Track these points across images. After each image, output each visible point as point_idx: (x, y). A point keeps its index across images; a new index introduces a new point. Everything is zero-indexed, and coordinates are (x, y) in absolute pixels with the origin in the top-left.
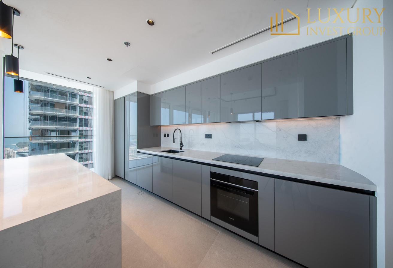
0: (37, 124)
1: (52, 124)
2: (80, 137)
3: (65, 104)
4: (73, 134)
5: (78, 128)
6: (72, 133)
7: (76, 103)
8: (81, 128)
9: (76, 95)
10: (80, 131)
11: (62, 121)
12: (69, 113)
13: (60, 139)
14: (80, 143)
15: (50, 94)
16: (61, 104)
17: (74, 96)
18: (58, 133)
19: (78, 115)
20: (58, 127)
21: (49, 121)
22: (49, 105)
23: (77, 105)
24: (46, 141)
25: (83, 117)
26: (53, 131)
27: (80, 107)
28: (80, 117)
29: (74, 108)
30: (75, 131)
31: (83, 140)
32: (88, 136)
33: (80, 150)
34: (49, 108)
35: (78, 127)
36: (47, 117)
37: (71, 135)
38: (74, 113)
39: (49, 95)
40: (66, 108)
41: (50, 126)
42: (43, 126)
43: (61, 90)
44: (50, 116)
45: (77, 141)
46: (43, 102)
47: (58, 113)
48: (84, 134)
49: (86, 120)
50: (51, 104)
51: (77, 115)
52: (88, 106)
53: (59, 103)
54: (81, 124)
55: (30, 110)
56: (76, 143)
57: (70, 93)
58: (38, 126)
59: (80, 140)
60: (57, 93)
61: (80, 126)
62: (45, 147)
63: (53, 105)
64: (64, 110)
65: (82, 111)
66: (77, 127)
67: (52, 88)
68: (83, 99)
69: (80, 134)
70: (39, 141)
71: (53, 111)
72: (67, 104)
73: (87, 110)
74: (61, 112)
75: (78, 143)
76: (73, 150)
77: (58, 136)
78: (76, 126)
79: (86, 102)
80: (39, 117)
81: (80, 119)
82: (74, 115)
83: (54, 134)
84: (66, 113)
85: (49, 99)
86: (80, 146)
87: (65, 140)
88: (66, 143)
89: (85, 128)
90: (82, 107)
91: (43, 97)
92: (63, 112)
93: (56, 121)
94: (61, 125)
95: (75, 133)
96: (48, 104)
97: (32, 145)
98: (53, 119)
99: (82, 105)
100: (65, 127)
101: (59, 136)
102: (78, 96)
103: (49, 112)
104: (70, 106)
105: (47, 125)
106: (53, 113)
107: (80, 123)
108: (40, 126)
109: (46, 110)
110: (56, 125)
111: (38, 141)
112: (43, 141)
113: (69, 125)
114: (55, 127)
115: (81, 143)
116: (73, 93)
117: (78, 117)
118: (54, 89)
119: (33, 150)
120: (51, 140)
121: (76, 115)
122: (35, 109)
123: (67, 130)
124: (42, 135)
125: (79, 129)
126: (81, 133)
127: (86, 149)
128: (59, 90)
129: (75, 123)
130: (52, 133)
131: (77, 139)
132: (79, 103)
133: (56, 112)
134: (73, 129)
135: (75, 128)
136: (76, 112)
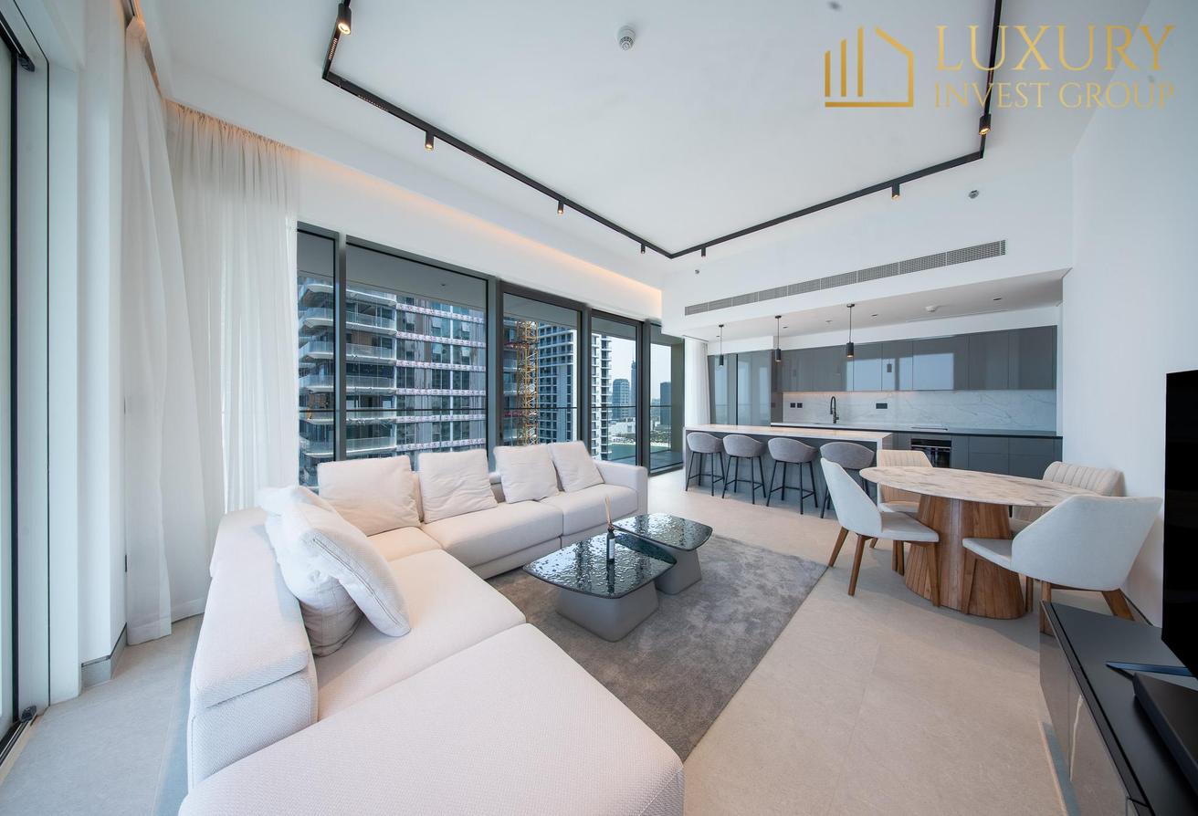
2: (399, 412)
3: (371, 332)
4: (386, 405)
5: (395, 391)
6: (384, 402)
7: (391, 329)
8: (401, 391)
9: (390, 311)
10: (399, 397)
11: (366, 373)
12: (378, 354)
13: (363, 416)
14: (399, 426)
16: (364, 333)
17: (387, 314)
18: (358, 402)
19: (395, 358)
23: (394, 336)
25: (405, 363)
26: (349, 397)
27: (400, 340)
28: (399, 363)
29: (388, 342)
30: (390, 398)
31: (406, 419)
32: (414, 410)
33: (399, 442)
35: (395, 388)
37: (382, 406)
38: (387, 355)
40: (373, 344)
43: (362, 301)
45: (394, 422)
47: (358, 356)
48: (407, 406)
49: (411, 370)
51: (393, 358)
52: (414, 336)
53: (361, 331)
54: (401, 381)
56: (390, 427)
57: (379, 306)
58: (322, 387)
59: (400, 419)
60: (356, 308)
61: (399, 386)
63: (348, 336)
64: (371, 349)
65: (404, 349)
68: (404, 321)
69: (399, 405)
70: (324, 420)
72: (374, 333)
73: (413, 346)
74: (364, 354)
75: (396, 426)
76: (388, 444)
77: (357, 408)
78: (392, 386)
79: (410, 328)
81: (399, 368)
82: (387, 359)
84: (373, 355)
86: (399, 432)
87: (373, 419)
89: (409, 391)
90: (404, 340)
92: (367, 354)
93: (357, 373)
94: (365, 384)
95: (390, 402)
99: (403, 335)
100: (370, 388)
101: (360, 408)
102: (396, 312)
104: (379, 338)
107: (399, 378)
108: (325, 387)
110: (357, 383)
111: (319, 420)
113: (380, 384)
114: (353, 388)
115: (401, 426)
116: (384, 307)
117: (395, 363)
118: (351, 299)
123: (373, 394)
124: (327, 406)
125: (397, 393)
126: (401, 401)
127: (410, 440)
128: (358, 301)
129: (389, 379)
131: (394, 416)
132: (397, 330)
133: (355, 352)
134: (386, 393)
135: (390, 389)
136: (391, 352)
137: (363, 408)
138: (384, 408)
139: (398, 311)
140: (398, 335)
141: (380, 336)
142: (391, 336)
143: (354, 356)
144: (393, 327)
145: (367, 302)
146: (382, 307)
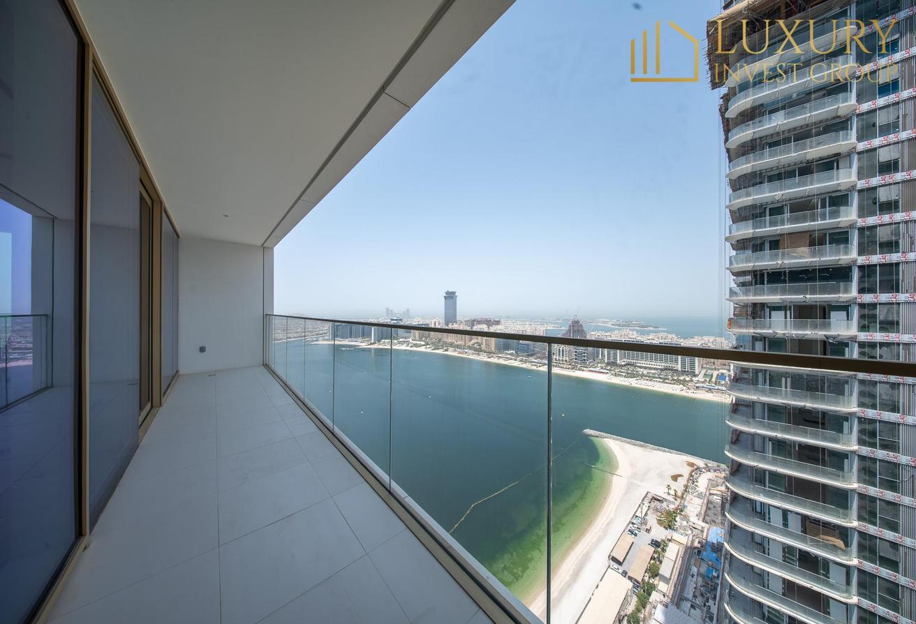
1: (774, 292)
2: (863, 327)
3: (809, 231)
4: (836, 316)
5: (856, 298)
6: (832, 312)
7: (846, 219)
8: (868, 298)
9: (845, 196)
10: (862, 306)
11: (801, 280)
12: (821, 254)
13: (796, 329)
14: (862, 345)
15: (768, 217)
17: (839, 201)
18: (788, 312)
19: (854, 255)
20: (789, 297)
21: (766, 283)
22: (767, 245)
23: (852, 226)
24: (760, 331)
25: (876, 259)
26: (775, 308)
27: (864, 230)
28: (862, 260)
29: (840, 237)
30: (845, 307)
31: (879, 336)
34: (767, 252)
35: (854, 292)
36: (763, 274)
37: (830, 318)
38: (838, 253)
39: (765, 222)
40: (812, 244)
41: (768, 295)
42: (751, 298)
43: (796, 199)
44: (768, 273)
45: (853, 339)
47: (786, 262)
48: (881, 318)
49: (890, 268)
50: (770, 242)
51: (851, 255)
52: (899, 217)
53: (790, 234)
54: (867, 285)
56: (846, 345)
57: (823, 196)
59: (863, 336)
60: (787, 209)
61: (862, 291)
62: (759, 346)
63: (776, 243)
64: (805, 250)
65: (873, 240)
66: (852, 292)
67: (772, 203)
68: (875, 201)
69: (863, 316)
70: (745, 331)
71: (775, 257)
72: (815, 230)
73: (896, 232)
74: (796, 258)
75: (857, 345)
77: (788, 320)
78: (847, 291)
79: (889, 207)
81: (862, 268)
82: (837, 258)
83: (778, 316)
84: (814, 256)
85: (767, 230)
86: (862, 354)
87: (811, 334)
89: (885, 297)
90: (873, 228)
91: (751, 231)
92: (800, 257)
93: (784, 281)
94: (796, 293)
95: (845, 313)
96: (763, 244)
98: (776, 277)
99: (872, 221)
100: (808, 296)
101: (792, 320)
102: (856, 194)
103: (768, 261)
104: (825, 234)
105: (763, 295)
106: (774, 263)
107: (861, 281)
109: (758, 258)
110: (784, 292)
111: (741, 330)
112: (752, 331)
113: (823, 291)
114: (779, 297)
115: (868, 346)
116: (834, 195)
117: (855, 261)
118: (778, 202)
120: (770, 331)
121: (844, 257)
123: (814, 304)
125: (859, 301)
126: (867, 311)
128: (790, 200)
129: (841, 284)
130: (773, 312)
131: (853, 331)
132: (859, 217)
133: (782, 259)
134: (837, 302)
135: (843, 297)
136: (847, 248)
137: (798, 321)
138: (834, 320)
139: (860, 191)
140: (860, 223)
141: (824, 232)
142: (847, 227)
143: (780, 262)
144: (850, 215)
145: (802, 197)
146: (830, 195)
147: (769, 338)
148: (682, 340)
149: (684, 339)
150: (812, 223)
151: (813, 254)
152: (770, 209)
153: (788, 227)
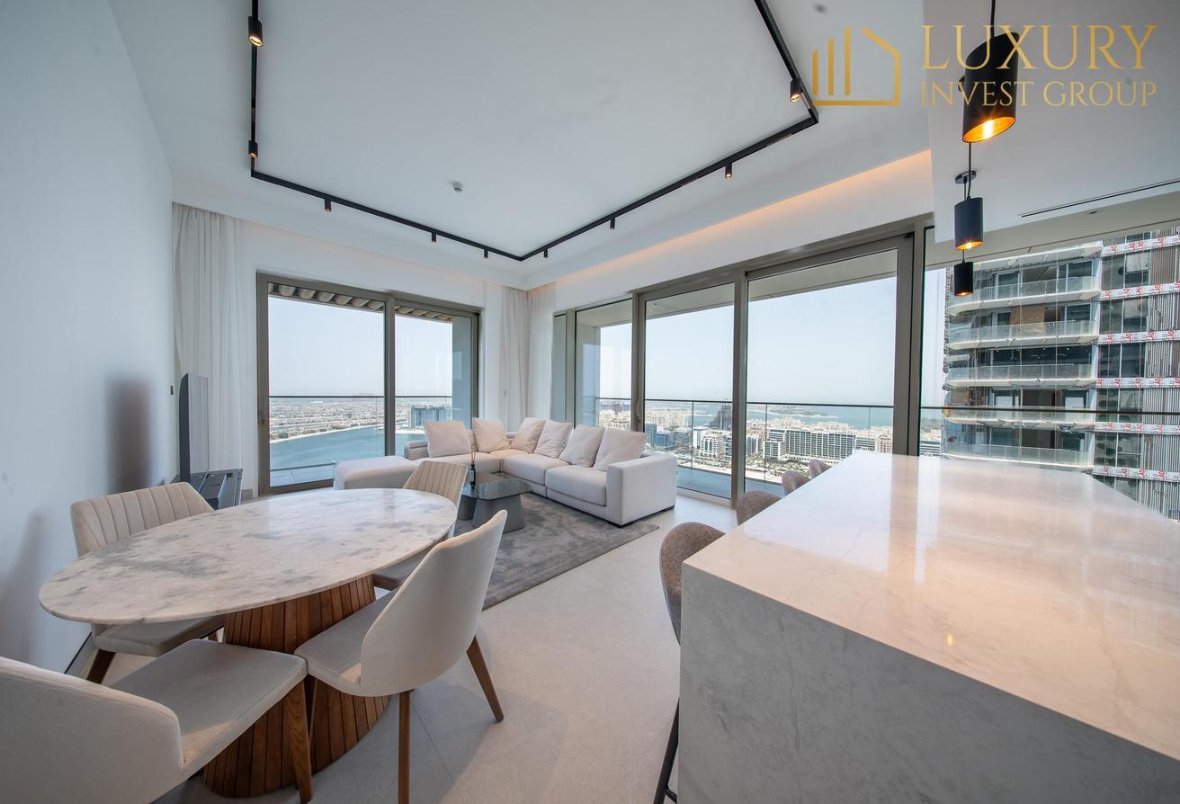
0: (962, 375)
1: (1003, 374)
2: (1102, 415)
3: (1043, 304)
4: (1072, 403)
5: (1095, 383)
6: (1068, 399)
7: (1086, 291)
8: (1108, 382)
9: (1088, 264)
10: (1102, 391)
11: (1033, 360)
12: (1060, 332)
13: (1024, 417)
14: (1100, 436)
15: (997, 286)
16: (1029, 308)
17: (1080, 270)
18: (1017, 398)
19: (1095, 332)
20: (1020, 380)
21: (992, 363)
22: (995, 319)
23: (1094, 299)
24: (983, 419)
25: (1120, 337)
26: (1002, 392)
27: (1106, 304)
28: (1103, 339)
29: (1080, 312)
30: (1082, 393)
31: (1119, 426)
33: (1099, 461)
34: (995, 327)
35: (1093, 376)
36: (989, 354)
37: (1064, 405)
38: (1077, 330)
39: (993, 291)
40: (1048, 319)
41: (994, 377)
42: (975, 380)
43: (1031, 265)
44: (995, 352)
45: (1090, 429)
46: (980, 315)
47: (1017, 339)
48: (1122, 406)
49: (1134, 347)
50: (999, 315)
51: (1092, 333)
52: (1147, 290)
53: (1024, 306)
54: (1108, 367)
55: (947, 341)
56: (1082, 436)
57: (1062, 263)
58: (964, 381)
59: (1102, 426)
60: (1020, 277)
61: (1103, 375)
62: (979, 437)
63: (1005, 317)
64: (1042, 324)
65: (1117, 316)
66: (1090, 376)
67: (1004, 269)
68: (1121, 270)
69: (1102, 404)
70: (967, 419)
71: (1005, 333)
72: (1055, 303)
73: (1144, 307)
74: (1029, 335)
75: (1094, 436)
76: (1071, 458)
77: (1017, 406)
78: (1085, 374)
79: (1136, 278)
80: (966, 357)
81: (1104, 348)
82: (1077, 336)
83: (1005, 402)
84: (1049, 333)
85: (995, 301)
86: (1099, 446)
87: (1041, 422)
88: (1043, 432)
89: (1127, 382)
90: (1118, 302)
91: (979, 302)
92: (1036, 334)
93: (1016, 361)
94: (1029, 375)
95: (1082, 399)
96: (991, 316)
97: (947, 427)
98: (1005, 357)
99: (1118, 293)
100: (1041, 380)
101: (1021, 407)
102: (1101, 262)
103: (995, 338)
104: (1063, 308)
105: (987, 378)
106: (1005, 340)
107: (1102, 362)
108: (968, 380)
109: (985, 334)
110: (1016, 374)
111: (963, 419)
112: (975, 419)
113: (1060, 374)
114: (1008, 380)
115: (1106, 437)
116: (1075, 262)
117: (1095, 340)
118: (1010, 268)
119: (950, 440)
120: (996, 420)
121: (1084, 335)
122: (958, 337)
123: (1048, 388)
124: (972, 403)
125: (1098, 385)
126: (1107, 398)
127: (1129, 462)
128: (1024, 266)
129: (1080, 366)
130: (999, 398)
131: (1090, 420)
132: (1103, 289)
133: (1014, 335)
134: (1074, 386)
135: (1082, 380)
136: (1087, 324)
137: (1028, 407)
138: (1067, 408)
139: (1106, 259)
140: (1104, 296)
141: (1063, 305)
142: (1088, 301)
143: (1011, 340)
144: (1092, 287)
145: (1038, 264)
146: (1070, 262)
147: (993, 428)
148: (856, 431)
149: (859, 429)
150: (1050, 295)
151: (1050, 331)
152: (1000, 276)
153: (1021, 298)
